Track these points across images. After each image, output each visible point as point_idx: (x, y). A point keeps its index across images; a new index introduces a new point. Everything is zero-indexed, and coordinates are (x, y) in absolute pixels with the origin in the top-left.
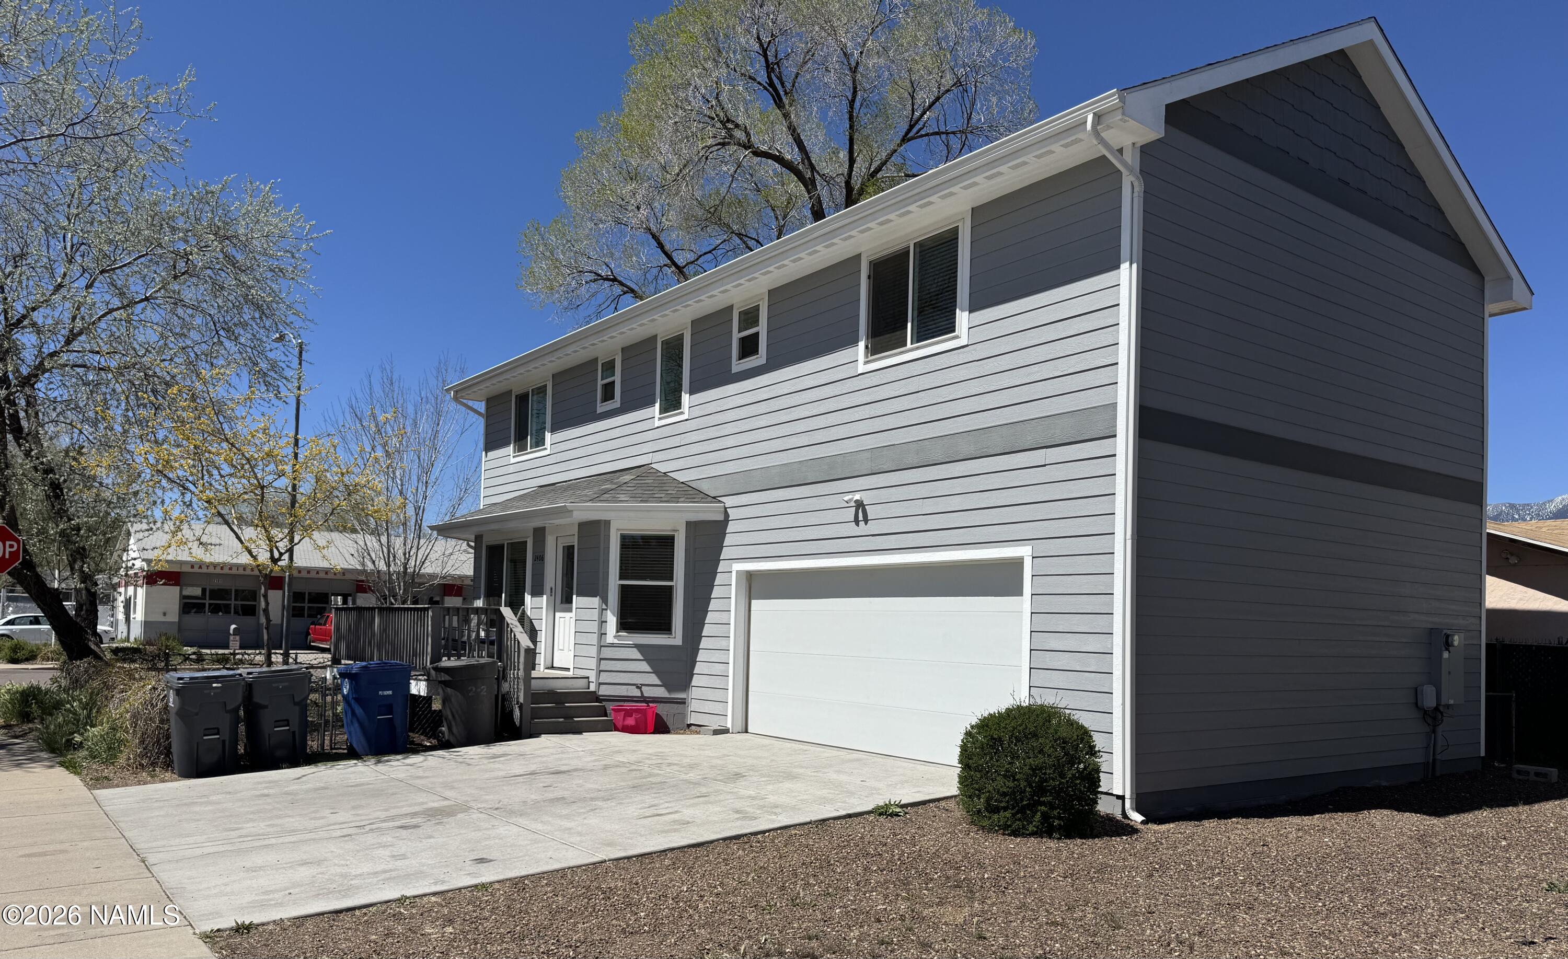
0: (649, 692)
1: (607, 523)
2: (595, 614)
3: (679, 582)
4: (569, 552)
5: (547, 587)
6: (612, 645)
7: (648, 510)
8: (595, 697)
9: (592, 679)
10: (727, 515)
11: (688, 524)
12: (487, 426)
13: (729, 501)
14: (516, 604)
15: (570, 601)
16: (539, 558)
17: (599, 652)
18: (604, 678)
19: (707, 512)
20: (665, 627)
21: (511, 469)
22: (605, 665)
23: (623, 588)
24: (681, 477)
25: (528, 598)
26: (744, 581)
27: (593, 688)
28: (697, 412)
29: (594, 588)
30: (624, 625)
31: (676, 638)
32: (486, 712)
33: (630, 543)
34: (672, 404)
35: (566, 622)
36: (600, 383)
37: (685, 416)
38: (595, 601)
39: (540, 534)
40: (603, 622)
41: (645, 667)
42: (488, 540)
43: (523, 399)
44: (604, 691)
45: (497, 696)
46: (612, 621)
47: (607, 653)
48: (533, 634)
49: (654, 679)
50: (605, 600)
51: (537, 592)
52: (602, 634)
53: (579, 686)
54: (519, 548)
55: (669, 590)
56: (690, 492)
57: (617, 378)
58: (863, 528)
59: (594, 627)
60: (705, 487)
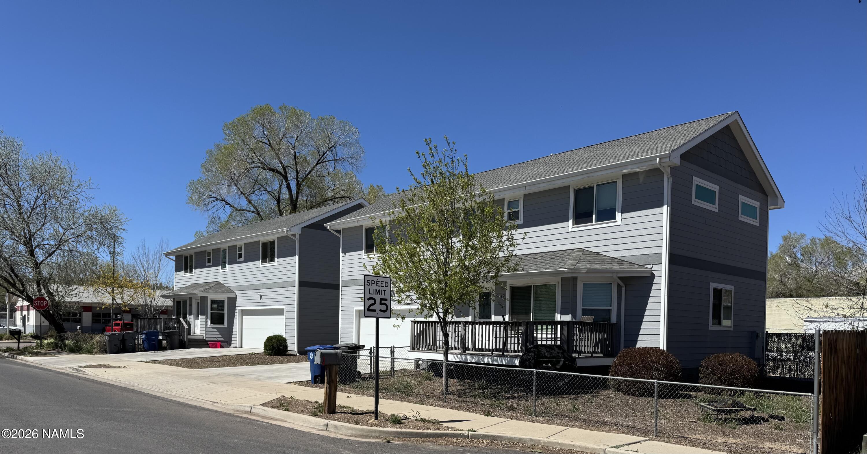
0: (219, 339)
1: (207, 297)
2: (204, 320)
3: (226, 311)
4: (198, 303)
5: (193, 313)
6: (209, 328)
7: (218, 294)
8: (205, 340)
9: (204, 336)
10: (236, 296)
11: (228, 297)
12: (176, 264)
13: (237, 292)
14: (185, 318)
15: (199, 317)
16: (191, 305)
17: (206, 329)
18: (207, 336)
19: (231, 295)
20: (222, 323)
21: (183, 278)
22: (207, 333)
23: (212, 313)
24: (227, 285)
25: (188, 316)
26: (240, 312)
27: (204, 338)
28: (230, 269)
29: (204, 313)
30: (212, 323)
31: (225, 325)
32: (176, 342)
33: (213, 302)
34: (224, 267)
35: (198, 322)
36: (207, 258)
37: (227, 270)
38: (204, 317)
39: (191, 299)
40: (206, 322)
41: (218, 333)
42: (176, 300)
43: (186, 258)
44: (207, 339)
45: (179, 340)
46: (209, 322)
47: (208, 329)
48: (189, 325)
49: (220, 336)
50: (207, 316)
51: (190, 314)
52: (206, 325)
53: (201, 337)
54: (185, 302)
55: (223, 314)
56: (228, 290)
57: (211, 257)
58: (262, 301)
59: (204, 323)
60: (231, 288)
